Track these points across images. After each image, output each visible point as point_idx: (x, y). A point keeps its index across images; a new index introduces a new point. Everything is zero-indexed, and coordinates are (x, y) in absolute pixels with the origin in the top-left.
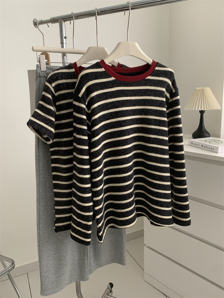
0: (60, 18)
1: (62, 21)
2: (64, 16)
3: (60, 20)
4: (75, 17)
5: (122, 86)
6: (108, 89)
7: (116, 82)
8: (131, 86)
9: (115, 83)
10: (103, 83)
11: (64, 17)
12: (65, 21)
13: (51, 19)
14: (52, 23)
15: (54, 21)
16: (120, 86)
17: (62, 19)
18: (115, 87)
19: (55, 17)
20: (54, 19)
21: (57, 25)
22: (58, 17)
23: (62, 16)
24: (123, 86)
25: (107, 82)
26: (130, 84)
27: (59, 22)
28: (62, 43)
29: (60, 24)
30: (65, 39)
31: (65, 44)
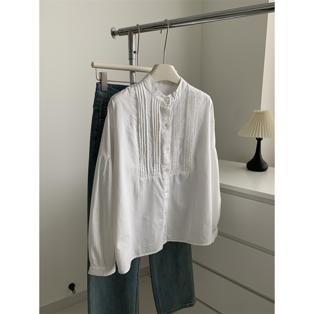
0: (129, 29)
1: (132, 33)
3: (130, 32)
4: (140, 29)
11: (134, 28)
12: (135, 33)
13: (119, 31)
14: (120, 35)
15: (122, 32)
17: (133, 30)
19: (124, 28)
20: (122, 30)
21: (126, 37)
22: (127, 28)
23: (132, 27)
27: (127, 34)
28: (131, 59)
29: (130, 36)
30: (134, 54)
31: (134, 60)
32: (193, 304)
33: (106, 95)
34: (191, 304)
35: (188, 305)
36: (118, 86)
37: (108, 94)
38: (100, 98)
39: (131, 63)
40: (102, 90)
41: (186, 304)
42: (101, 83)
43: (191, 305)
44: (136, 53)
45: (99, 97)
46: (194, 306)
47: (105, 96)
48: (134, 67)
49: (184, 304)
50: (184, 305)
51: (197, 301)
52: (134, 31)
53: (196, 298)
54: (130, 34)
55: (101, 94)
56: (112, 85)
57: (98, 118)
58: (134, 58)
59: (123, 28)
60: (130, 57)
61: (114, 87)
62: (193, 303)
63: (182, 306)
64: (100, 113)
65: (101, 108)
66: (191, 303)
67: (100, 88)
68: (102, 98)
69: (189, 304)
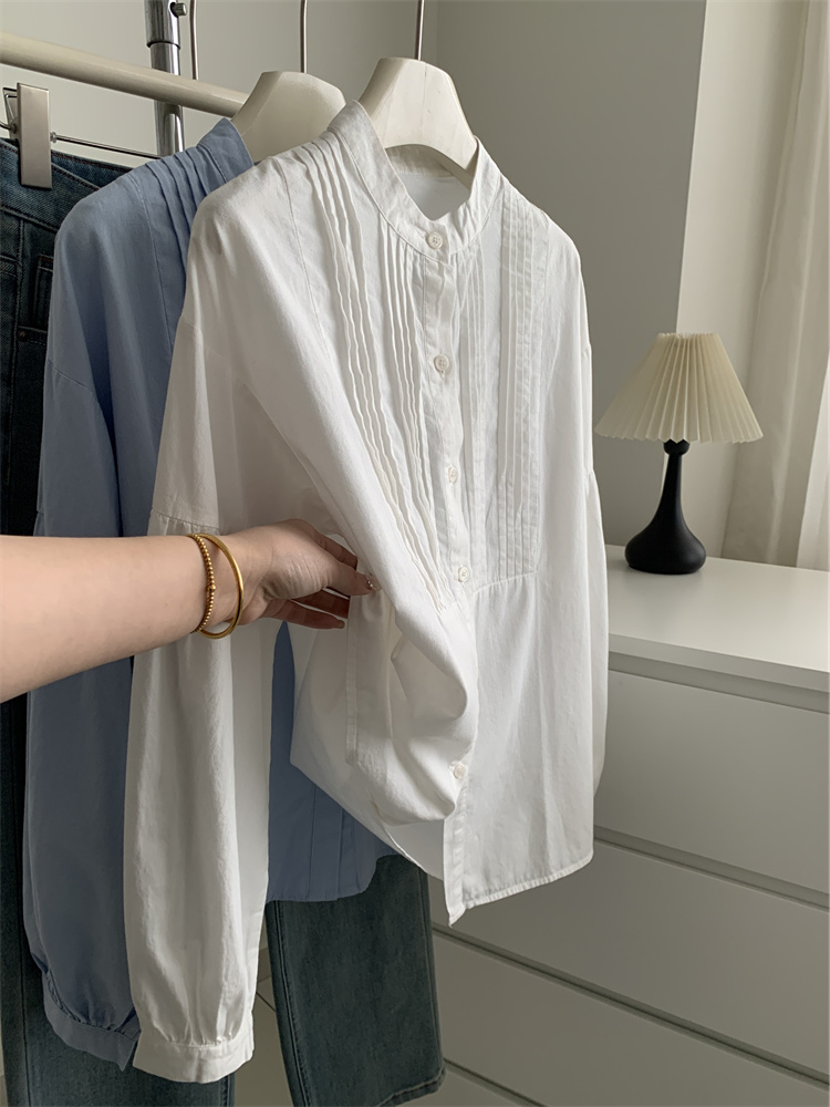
28: (159, 43)
30: (174, 19)
31: (175, 48)
32: (434, 1083)
33: (50, 209)
34: (428, 1083)
35: (418, 1087)
36: (104, 170)
37: (56, 202)
38: (15, 222)
39: (161, 62)
40: (24, 181)
41: (410, 1086)
42: (16, 143)
43: (428, 1089)
44: (183, 14)
45: (10, 215)
46: (440, 1088)
47: (41, 210)
48: (175, 79)
49: (404, 1087)
50: (402, 1092)
51: (447, 1072)
53: (445, 1060)
55: (20, 202)
56: (76, 159)
57: (13, 323)
58: (176, 41)
60: (154, 33)
61: (83, 173)
62: (436, 1079)
63: (394, 1097)
64: (22, 297)
65: (26, 276)
66: (428, 1079)
67: (15, 169)
68: (25, 221)
69: (423, 1084)
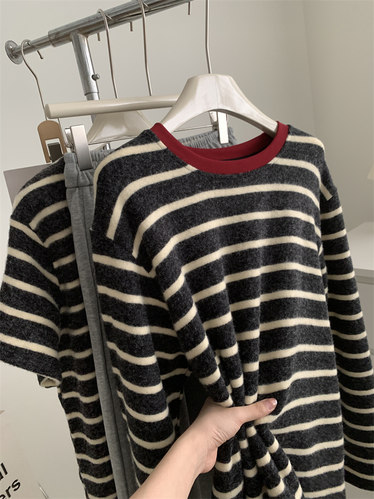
0: (72, 28)
1: (81, 36)
2: (81, 21)
3: (73, 34)
5: (216, 189)
6: (183, 198)
7: (199, 178)
8: (237, 185)
9: (197, 180)
10: (165, 185)
11: (82, 24)
12: (86, 34)
13: (49, 36)
14: (54, 45)
15: (57, 38)
16: (211, 189)
17: (78, 29)
18: (198, 192)
19: (61, 28)
20: (58, 33)
21: (69, 47)
22: (67, 26)
23: (78, 22)
24: (218, 187)
25: (176, 180)
26: (235, 179)
27: (71, 40)
29: (76, 44)
52: (84, 32)
54: (74, 38)
59: (58, 29)
